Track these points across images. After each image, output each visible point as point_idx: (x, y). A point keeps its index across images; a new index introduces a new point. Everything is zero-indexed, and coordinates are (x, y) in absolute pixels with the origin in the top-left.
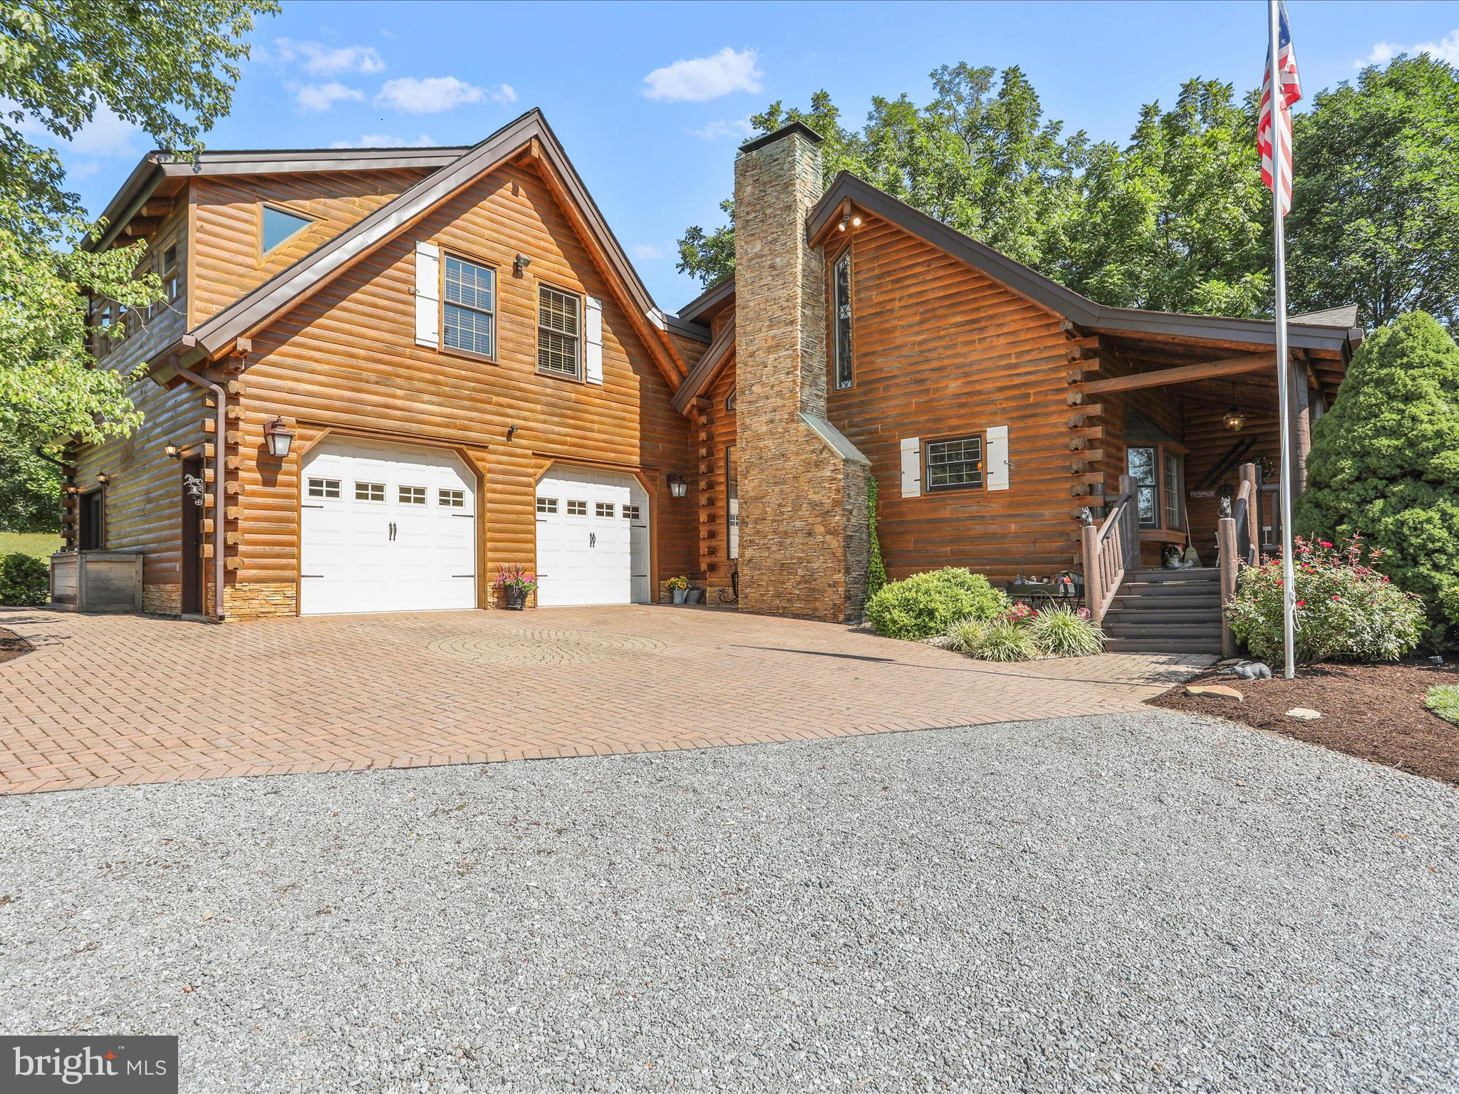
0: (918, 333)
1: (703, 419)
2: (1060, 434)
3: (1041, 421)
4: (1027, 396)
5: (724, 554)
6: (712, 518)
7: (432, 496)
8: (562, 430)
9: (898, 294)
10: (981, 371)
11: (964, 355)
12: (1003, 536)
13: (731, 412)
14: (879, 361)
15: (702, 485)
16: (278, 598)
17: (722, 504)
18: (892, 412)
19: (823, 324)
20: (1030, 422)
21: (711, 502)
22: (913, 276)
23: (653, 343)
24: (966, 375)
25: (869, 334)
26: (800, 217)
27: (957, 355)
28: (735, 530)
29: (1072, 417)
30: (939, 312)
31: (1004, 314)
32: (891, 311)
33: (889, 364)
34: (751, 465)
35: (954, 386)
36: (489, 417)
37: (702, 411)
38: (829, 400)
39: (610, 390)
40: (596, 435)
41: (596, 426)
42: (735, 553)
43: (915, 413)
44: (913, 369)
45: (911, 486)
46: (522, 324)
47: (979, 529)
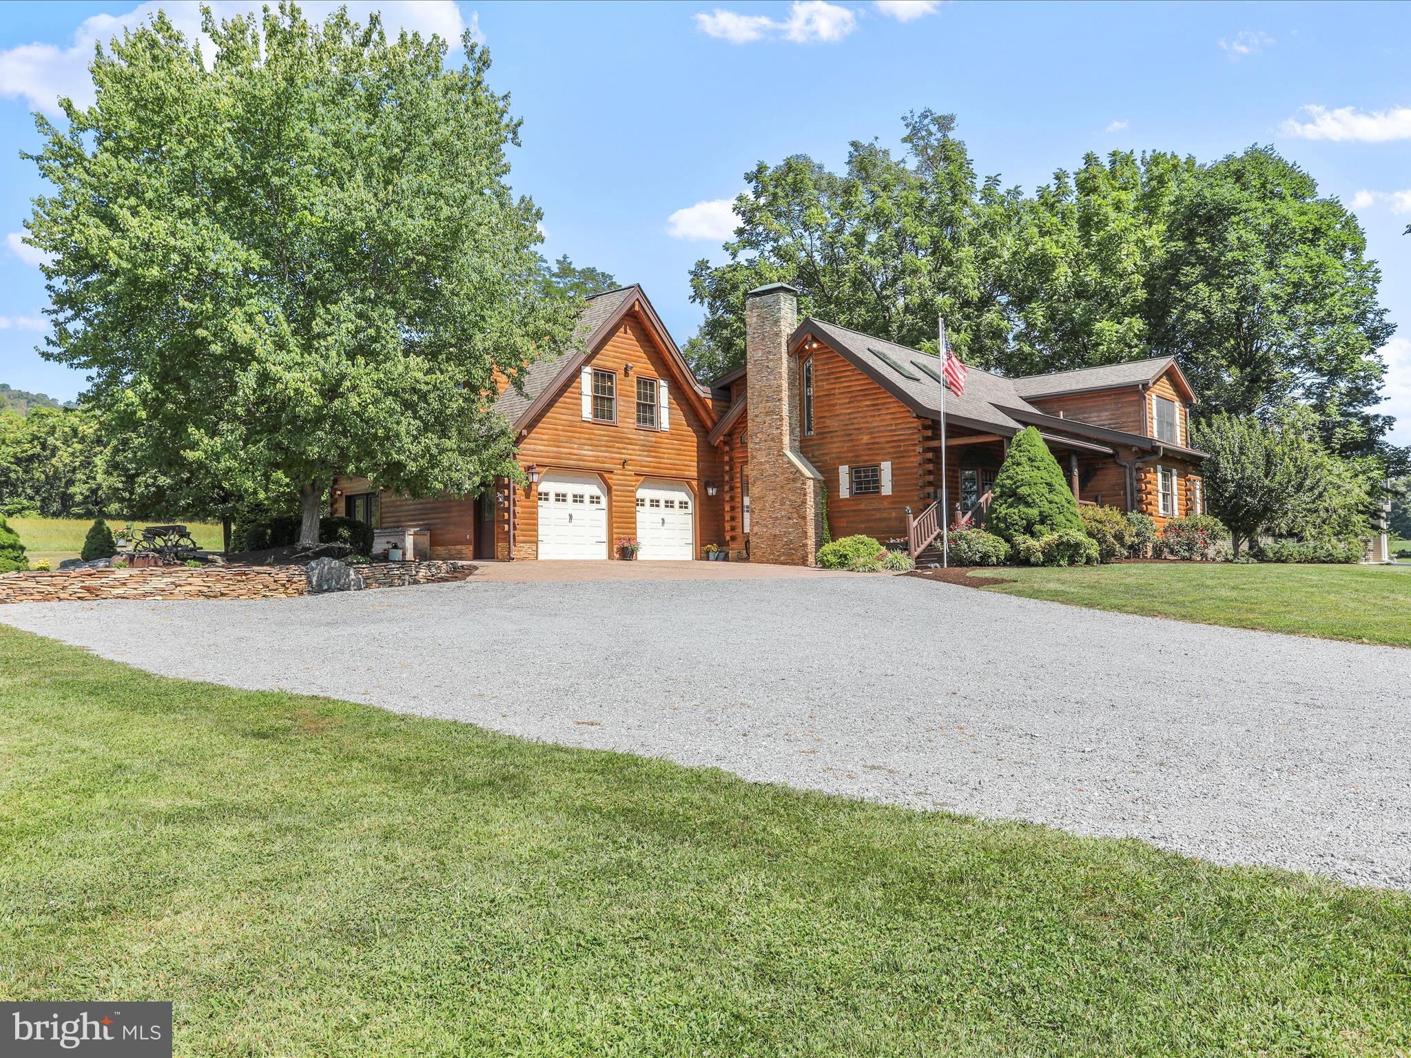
0: (848, 408)
1: (727, 448)
2: (915, 467)
3: (906, 460)
4: (900, 446)
5: (740, 530)
6: (733, 508)
7: (587, 499)
8: (649, 459)
9: (838, 386)
10: (879, 432)
11: (870, 423)
12: (890, 519)
13: (744, 445)
14: (828, 422)
15: (727, 488)
16: (530, 551)
17: (739, 500)
18: (834, 450)
19: (798, 398)
20: (902, 460)
21: (732, 499)
22: (845, 377)
23: (697, 404)
24: (872, 433)
25: (822, 406)
26: (784, 340)
27: (867, 422)
28: (747, 515)
29: (919, 459)
30: (858, 398)
31: (889, 403)
32: (834, 394)
33: (833, 424)
34: (756, 479)
35: (866, 439)
36: (614, 455)
37: (725, 443)
38: (801, 442)
39: (674, 434)
40: (666, 461)
41: (666, 456)
42: (747, 530)
43: (847, 452)
44: (845, 428)
45: (844, 493)
46: (628, 402)
47: (878, 515)
